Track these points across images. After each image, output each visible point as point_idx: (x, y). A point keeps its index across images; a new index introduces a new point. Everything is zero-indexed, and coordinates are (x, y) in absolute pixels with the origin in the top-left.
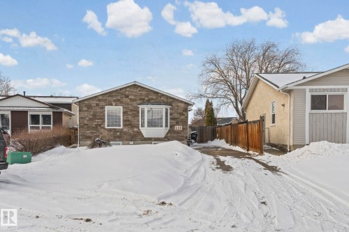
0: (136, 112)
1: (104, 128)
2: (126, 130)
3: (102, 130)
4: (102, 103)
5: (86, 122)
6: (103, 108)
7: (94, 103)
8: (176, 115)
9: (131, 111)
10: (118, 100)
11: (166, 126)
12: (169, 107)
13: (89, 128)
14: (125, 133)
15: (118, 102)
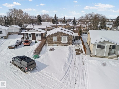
0: (60, 38)
1: (53, 41)
2: (58, 42)
3: (53, 42)
4: (52, 36)
5: (49, 40)
6: (53, 37)
7: (51, 36)
8: (69, 38)
9: (59, 37)
10: (56, 35)
11: (67, 41)
12: (68, 37)
13: (50, 41)
14: (58, 43)
15: (56, 36)
